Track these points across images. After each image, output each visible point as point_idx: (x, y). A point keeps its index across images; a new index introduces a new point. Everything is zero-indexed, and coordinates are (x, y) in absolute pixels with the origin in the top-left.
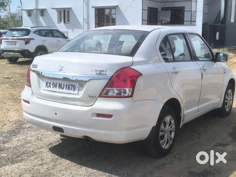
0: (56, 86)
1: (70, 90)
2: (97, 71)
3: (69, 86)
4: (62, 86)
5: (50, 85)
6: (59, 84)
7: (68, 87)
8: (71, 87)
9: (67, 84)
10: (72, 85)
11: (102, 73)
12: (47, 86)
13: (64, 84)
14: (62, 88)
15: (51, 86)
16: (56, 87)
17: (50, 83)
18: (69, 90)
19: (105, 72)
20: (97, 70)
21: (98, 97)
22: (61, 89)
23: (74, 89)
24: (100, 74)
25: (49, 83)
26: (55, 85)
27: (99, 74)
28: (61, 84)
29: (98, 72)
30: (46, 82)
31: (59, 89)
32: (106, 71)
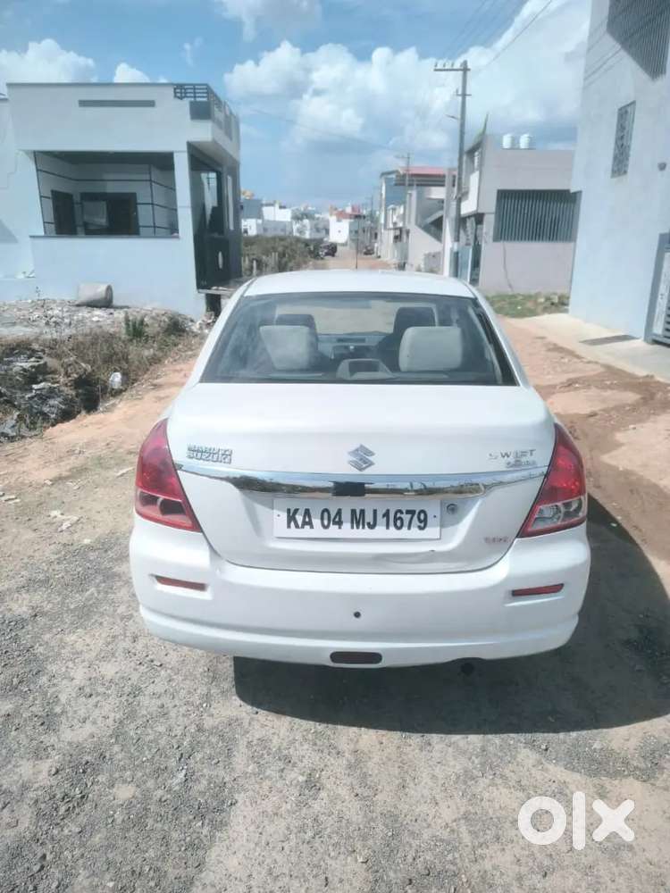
0: (337, 520)
1: (405, 529)
2: (508, 456)
3: (399, 515)
4: (369, 518)
5: (307, 520)
6: (353, 512)
7: (396, 519)
8: (406, 518)
9: (388, 511)
10: (411, 512)
11: (524, 459)
12: (292, 524)
13: (375, 511)
14: (369, 524)
15: (316, 522)
16: (340, 523)
17: (307, 513)
18: (399, 528)
19: (531, 454)
20: (506, 454)
21: (517, 537)
22: (363, 527)
23: (422, 525)
24: (517, 464)
25: (302, 511)
26: (332, 517)
27: (515, 465)
28: (362, 512)
29: (512, 459)
30: (289, 511)
31: (352, 527)
32: (532, 451)
